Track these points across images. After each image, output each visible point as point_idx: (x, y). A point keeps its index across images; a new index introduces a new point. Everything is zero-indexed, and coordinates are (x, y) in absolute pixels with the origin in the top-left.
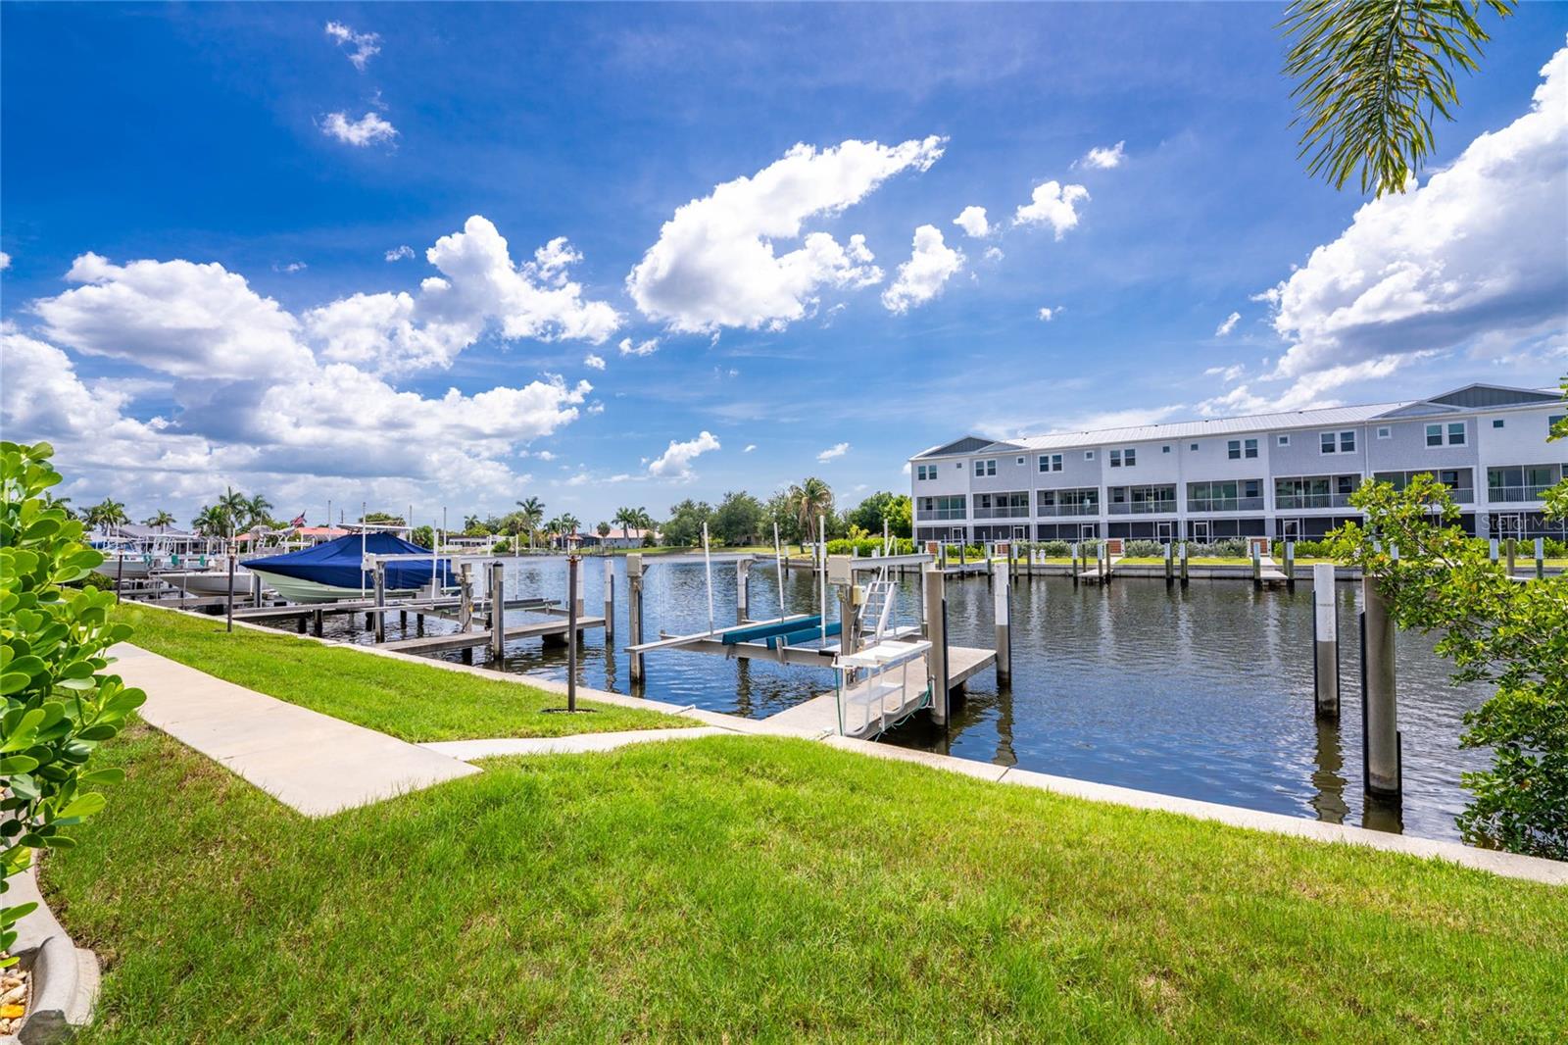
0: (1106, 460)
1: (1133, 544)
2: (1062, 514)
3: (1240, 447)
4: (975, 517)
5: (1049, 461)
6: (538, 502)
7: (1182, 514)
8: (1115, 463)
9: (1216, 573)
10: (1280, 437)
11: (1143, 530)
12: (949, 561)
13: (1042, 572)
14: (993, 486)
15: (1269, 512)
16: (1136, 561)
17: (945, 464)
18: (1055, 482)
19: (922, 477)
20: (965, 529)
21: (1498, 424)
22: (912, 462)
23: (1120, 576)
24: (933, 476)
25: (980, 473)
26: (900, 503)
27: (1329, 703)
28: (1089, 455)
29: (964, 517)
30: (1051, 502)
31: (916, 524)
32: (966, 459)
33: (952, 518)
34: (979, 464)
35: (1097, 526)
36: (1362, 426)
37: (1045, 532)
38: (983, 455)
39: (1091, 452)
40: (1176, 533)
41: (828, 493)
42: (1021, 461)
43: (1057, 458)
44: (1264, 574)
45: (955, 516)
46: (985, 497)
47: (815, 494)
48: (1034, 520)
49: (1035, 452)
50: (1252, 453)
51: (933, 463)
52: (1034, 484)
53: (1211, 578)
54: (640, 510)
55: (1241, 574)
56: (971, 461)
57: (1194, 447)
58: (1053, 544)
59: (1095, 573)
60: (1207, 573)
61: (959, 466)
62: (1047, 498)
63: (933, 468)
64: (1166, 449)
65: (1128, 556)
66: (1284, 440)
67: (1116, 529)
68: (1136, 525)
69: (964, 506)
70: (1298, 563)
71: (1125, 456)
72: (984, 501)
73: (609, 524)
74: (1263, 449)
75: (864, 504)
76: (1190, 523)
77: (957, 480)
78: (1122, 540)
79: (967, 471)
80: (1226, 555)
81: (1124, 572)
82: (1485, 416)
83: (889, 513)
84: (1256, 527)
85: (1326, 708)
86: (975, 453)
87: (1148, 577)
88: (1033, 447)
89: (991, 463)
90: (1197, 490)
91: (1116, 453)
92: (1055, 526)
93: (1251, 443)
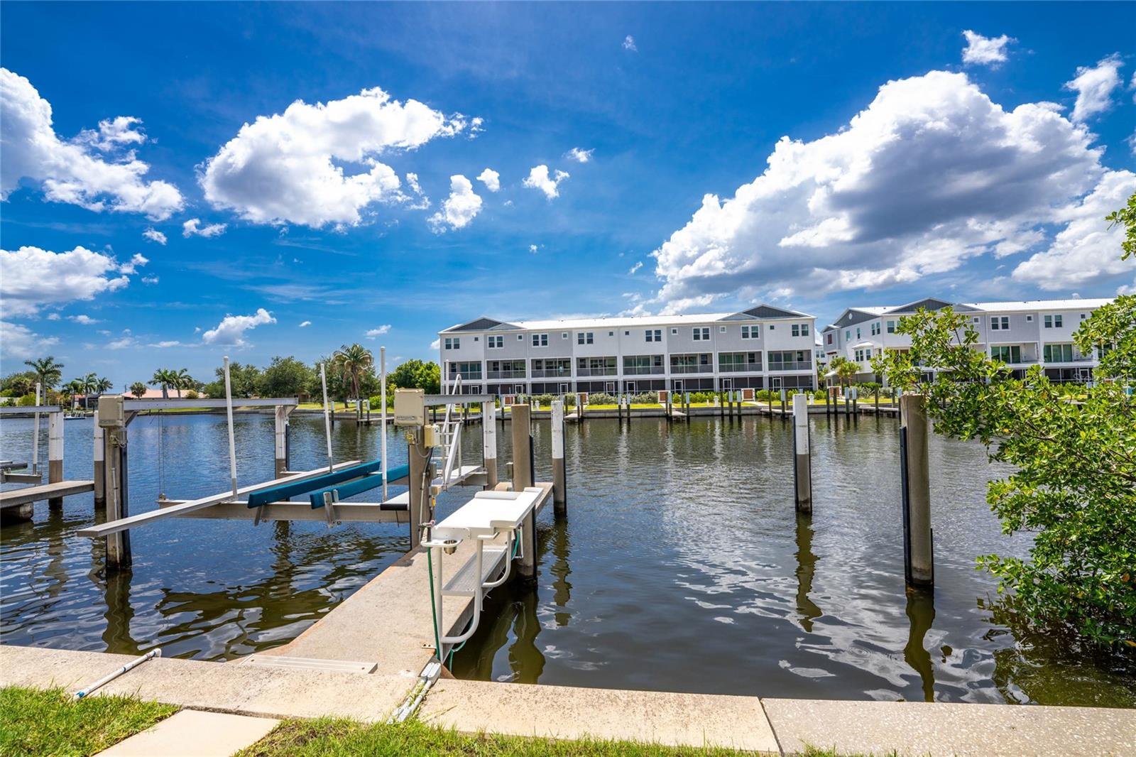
0: (575, 339)
1: (594, 396)
2: (547, 376)
3: (653, 335)
4: (488, 378)
5: (540, 339)
6: (54, 363)
7: (620, 377)
8: (581, 342)
9: (644, 414)
10: (674, 329)
11: (598, 387)
12: (471, 410)
13: (538, 416)
14: (501, 355)
15: (668, 376)
16: (596, 407)
17: (466, 338)
18: (544, 353)
19: (448, 347)
20: (480, 386)
21: (772, 328)
22: (441, 335)
23: (588, 418)
24: (457, 346)
25: (492, 345)
26: (429, 368)
27: (806, 502)
28: (565, 336)
29: (480, 377)
30: (540, 368)
31: (445, 382)
32: (481, 334)
33: (471, 379)
34: (492, 339)
35: (570, 384)
36: (713, 325)
37: (537, 389)
38: (494, 333)
39: (565, 334)
40: (616, 389)
41: (370, 358)
42: (520, 337)
43: (544, 337)
44: (675, 413)
45: (473, 377)
46: (496, 363)
47: (357, 359)
48: (529, 380)
49: (530, 332)
50: (658, 339)
51: (456, 337)
52: (529, 354)
53: (641, 417)
54: (182, 371)
55: (657, 413)
56: (485, 336)
57: (627, 333)
58: (544, 396)
59: (575, 415)
60: (638, 414)
61: (476, 339)
62: (537, 364)
63: (457, 340)
64: (611, 334)
65: (591, 404)
66: (674, 331)
67: (582, 387)
68: (594, 383)
69: (480, 369)
70: (692, 405)
71: (587, 338)
72: (494, 366)
73: (144, 384)
74: (664, 335)
75: (399, 369)
76: (625, 382)
77: (474, 349)
78: (587, 393)
79: (482, 343)
80: (647, 403)
81: (590, 415)
82: (767, 323)
83: (421, 376)
84: (660, 385)
85: (804, 506)
86: (488, 331)
87: (605, 418)
88: (529, 328)
89: (500, 339)
90: (628, 361)
91: (581, 335)
92: (543, 384)
93: (658, 332)
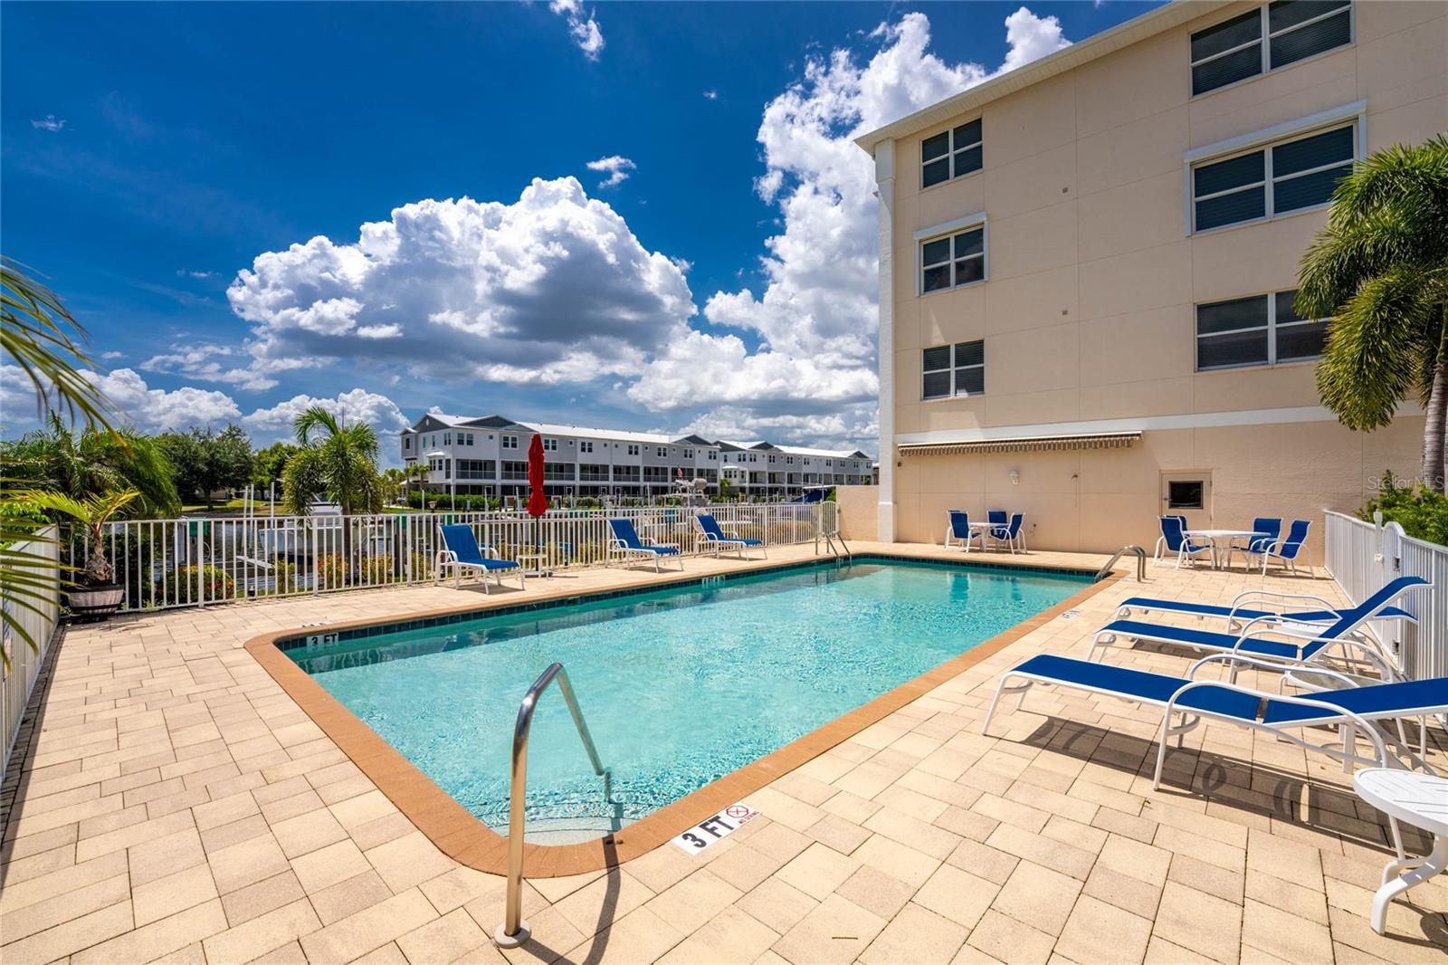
0: (579, 446)
2: (556, 479)
3: (633, 449)
4: (502, 478)
5: (551, 442)
7: (611, 483)
8: (583, 450)
10: (645, 446)
14: (514, 456)
15: (642, 483)
17: (480, 434)
19: (460, 442)
20: (494, 487)
24: (470, 443)
25: (506, 445)
28: (571, 443)
29: (494, 478)
30: (550, 471)
31: (456, 481)
32: (496, 433)
33: (484, 478)
34: (506, 439)
35: (574, 487)
37: (546, 490)
38: (509, 433)
39: (570, 441)
40: (608, 493)
43: (554, 442)
46: (509, 464)
49: (542, 436)
50: (636, 453)
51: (471, 433)
56: (500, 436)
57: (617, 445)
61: (491, 437)
62: (547, 468)
63: (470, 437)
64: (605, 445)
66: (646, 448)
67: (583, 490)
69: (494, 469)
71: (587, 446)
72: (507, 466)
74: (641, 451)
76: (614, 487)
77: (489, 448)
79: (497, 442)
86: (502, 429)
88: (541, 432)
89: (514, 439)
90: (617, 470)
91: (583, 444)
92: (551, 487)
93: (636, 447)
